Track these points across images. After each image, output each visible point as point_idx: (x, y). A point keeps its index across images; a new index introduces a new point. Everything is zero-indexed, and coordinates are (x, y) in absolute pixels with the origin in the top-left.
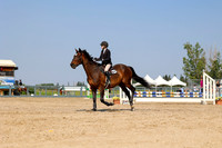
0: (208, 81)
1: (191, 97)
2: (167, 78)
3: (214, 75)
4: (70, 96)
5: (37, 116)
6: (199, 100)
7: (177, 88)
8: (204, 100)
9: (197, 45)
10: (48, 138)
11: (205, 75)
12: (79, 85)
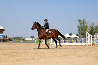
0: (88, 35)
1: (81, 42)
2: (70, 34)
3: (91, 33)
4: (28, 42)
5: (13, 51)
6: (84, 44)
7: (75, 39)
8: (87, 44)
9: (84, 20)
10: (18, 61)
11: (87, 33)
12: (32, 37)
